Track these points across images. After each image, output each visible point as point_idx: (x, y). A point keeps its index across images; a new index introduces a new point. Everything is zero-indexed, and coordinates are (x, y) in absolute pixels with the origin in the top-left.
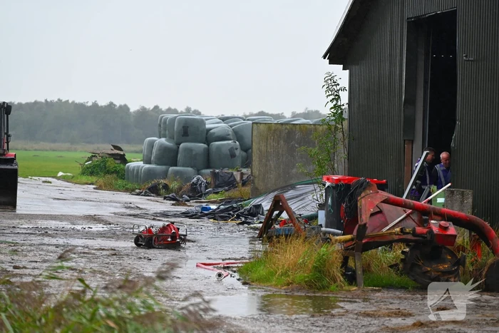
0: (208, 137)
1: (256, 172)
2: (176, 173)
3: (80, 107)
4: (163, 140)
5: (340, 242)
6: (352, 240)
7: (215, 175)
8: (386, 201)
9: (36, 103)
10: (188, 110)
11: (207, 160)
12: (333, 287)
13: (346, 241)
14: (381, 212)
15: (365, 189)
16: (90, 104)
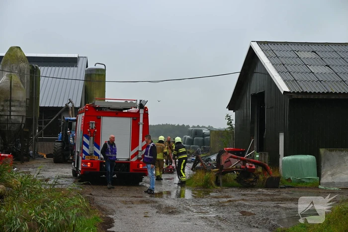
0: (204, 135)
1: (211, 147)
2: (193, 148)
3: (173, 126)
4: (189, 137)
5: (215, 172)
6: (218, 171)
7: (204, 148)
8: (231, 157)
9: (159, 125)
10: (209, 126)
11: (204, 143)
12: (211, 187)
13: (217, 171)
14: (229, 161)
15: (223, 153)
16: (176, 125)
